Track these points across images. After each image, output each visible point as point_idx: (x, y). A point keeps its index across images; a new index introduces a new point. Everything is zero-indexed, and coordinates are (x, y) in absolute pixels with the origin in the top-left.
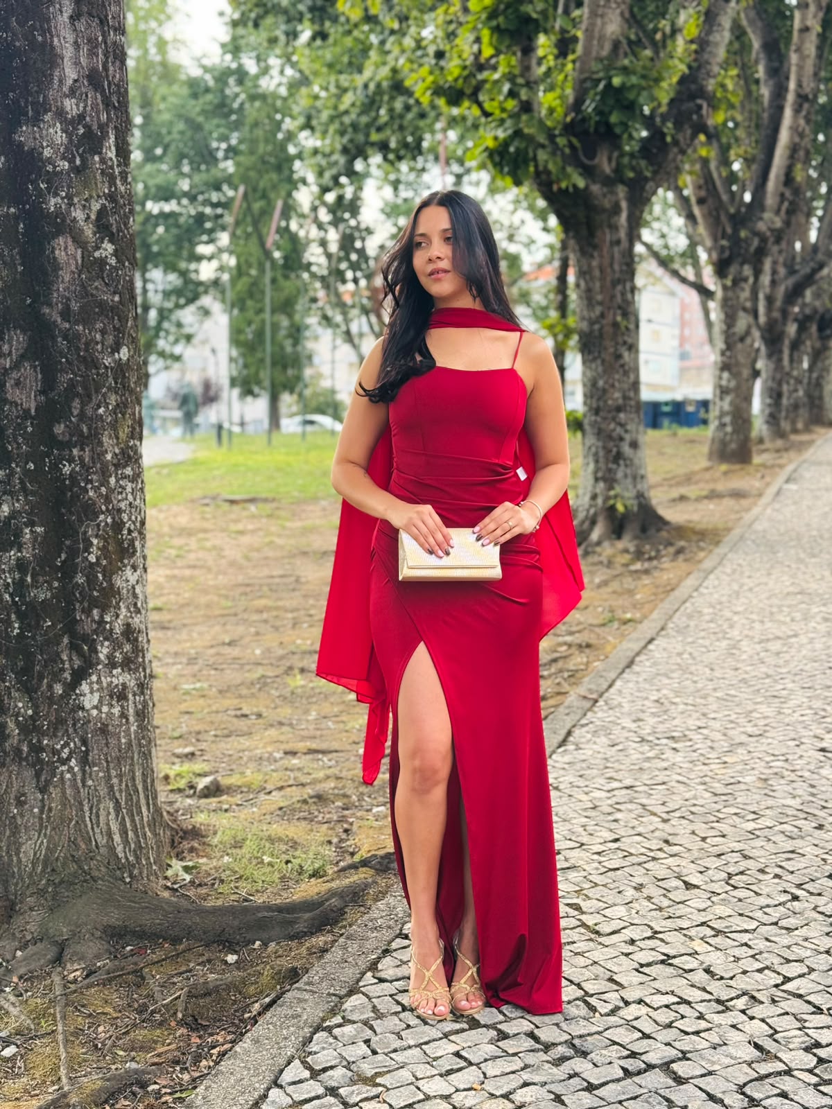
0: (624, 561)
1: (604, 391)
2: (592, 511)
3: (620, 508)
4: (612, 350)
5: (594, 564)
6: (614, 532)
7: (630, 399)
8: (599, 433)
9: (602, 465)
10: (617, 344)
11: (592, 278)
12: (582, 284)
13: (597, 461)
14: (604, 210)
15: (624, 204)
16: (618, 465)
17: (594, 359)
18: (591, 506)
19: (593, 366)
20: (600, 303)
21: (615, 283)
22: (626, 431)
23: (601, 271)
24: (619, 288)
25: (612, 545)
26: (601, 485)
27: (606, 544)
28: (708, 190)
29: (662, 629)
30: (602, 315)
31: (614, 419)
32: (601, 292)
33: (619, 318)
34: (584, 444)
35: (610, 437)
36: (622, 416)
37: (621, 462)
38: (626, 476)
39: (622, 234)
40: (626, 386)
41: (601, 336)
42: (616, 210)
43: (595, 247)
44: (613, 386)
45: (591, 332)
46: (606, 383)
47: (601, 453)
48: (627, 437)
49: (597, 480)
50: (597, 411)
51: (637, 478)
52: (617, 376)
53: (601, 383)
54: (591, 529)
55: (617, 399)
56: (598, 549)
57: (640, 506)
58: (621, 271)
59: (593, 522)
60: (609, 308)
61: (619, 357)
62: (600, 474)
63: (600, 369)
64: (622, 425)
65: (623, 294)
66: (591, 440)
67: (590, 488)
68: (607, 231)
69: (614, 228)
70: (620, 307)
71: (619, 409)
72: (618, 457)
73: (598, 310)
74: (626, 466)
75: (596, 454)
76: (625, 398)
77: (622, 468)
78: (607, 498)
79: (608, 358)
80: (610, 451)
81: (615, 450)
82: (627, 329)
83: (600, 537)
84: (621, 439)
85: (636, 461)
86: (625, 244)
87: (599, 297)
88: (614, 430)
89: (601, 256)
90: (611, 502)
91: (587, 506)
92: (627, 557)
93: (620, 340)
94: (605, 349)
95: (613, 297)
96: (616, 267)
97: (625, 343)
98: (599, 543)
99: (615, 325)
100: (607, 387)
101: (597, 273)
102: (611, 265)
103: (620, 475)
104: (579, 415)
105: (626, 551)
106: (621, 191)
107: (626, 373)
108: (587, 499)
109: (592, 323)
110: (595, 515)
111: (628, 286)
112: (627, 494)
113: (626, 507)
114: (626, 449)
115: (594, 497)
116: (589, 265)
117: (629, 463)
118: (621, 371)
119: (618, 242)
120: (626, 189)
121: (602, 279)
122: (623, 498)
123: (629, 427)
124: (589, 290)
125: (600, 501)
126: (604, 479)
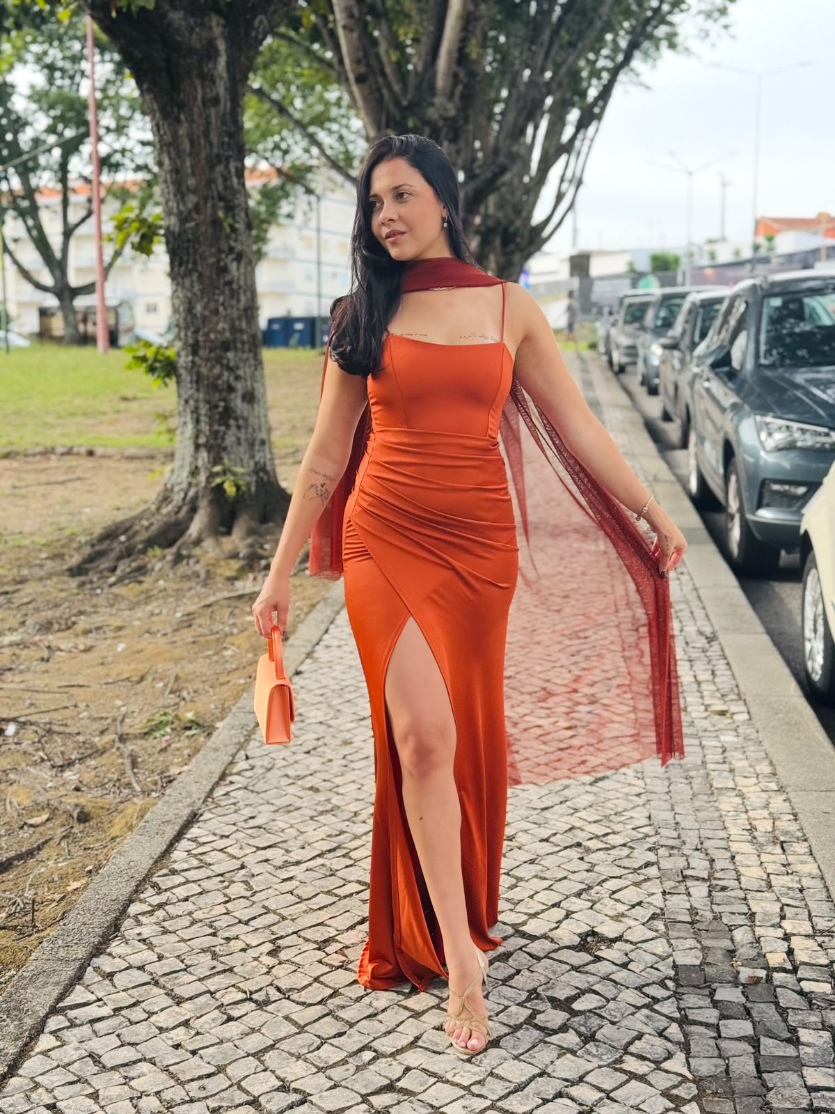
0: (229, 573)
1: (204, 319)
2: (191, 493)
3: (230, 489)
4: (212, 260)
5: (186, 578)
6: (222, 523)
7: (241, 331)
8: (198, 380)
9: (205, 427)
10: (220, 251)
11: (179, 153)
12: (166, 161)
13: (198, 421)
14: (192, 51)
15: (221, 45)
16: (228, 427)
17: (189, 273)
18: (190, 485)
19: (187, 282)
20: (194, 191)
21: (214, 161)
22: (237, 378)
23: (192, 142)
24: (220, 168)
25: (218, 543)
26: (204, 455)
27: (208, 543)
28: (368, 65)
29: (223, 776)
30: (197, 208)
31: (219, 360)
32: (193, 174)
33: (221, 214)
34: (179, 396)
35: (214, 387)
36: (230, 355)
37: (232, 422)
38: (239, 443)
39: (221, 89)
40: (235, 313)
41: (196, 240)
42: (211, 52)
43: (181, 106)
44: (216, 312)
45: (183, 232)
46: (205, 307)
47: (203, 410)
48: (239, 386)
49: (197, 447)
50: (194, 349)
51: (256, 443)
52: (221, 299)
53: (199, 308)
54: (191, 519)
55: (222, 332)
56: (197, 551)
57: (260, 483)
58: (223, 144)
59: (194, 510)
60: (206, 199)
61: (224, 270)
62: (202, 440)
63: (197, 287)
64: (230, 369)
65: (226, 179)
66: (189, 390)
67: (189, 459)
68: (198, 82)
69: (207, 78)
70: (221, 198)
71: (226, 346)
72: (226, 416)
73: (192, 199)
74: (239, 427)
75: (195, 411)
76: (234, 330)
77: (233, 430)
78: (212, 476)
79: (207, 273)
80: (216, 407)
81: (222, 404)
82: (233, 229)
83: (200, 533)
84: (231, 389)
85: (252, 420)
86: (225, 104)
87: (191, 182)
88: (219, 376)
89: (192, 121)
90: (218, 480)
91: (185, 485)
92: (236, 565)
93: (225, 247)
94: (203, 258)
95: (210, 182)
96: (214, 139)
97: (231, 250)
98: (198, 542)
99: (216, 223)
100: (207, 313)
101: (186, 145)
102: (206, 134)
103: (230, 440)
104: (171, 353)
105: (235, 556)
106: (216, 25)
107: (234, 294)
108: (185, 473)
109: (184, 219)
110: (196, 498)
111: (233, 166)
112: (239, 470)
113: (238, 487)
114: (238, 404)
115: (194, 472)
116: (175, 135)
117: (243, 423)
118: (227, 292)
119: (216, 101)
120: (223, 22)
121: (194, 154)
122: (234, 474)
123: (241, 372)
124: (176, 171)
125: (202, 478)
126: (209, 448)
